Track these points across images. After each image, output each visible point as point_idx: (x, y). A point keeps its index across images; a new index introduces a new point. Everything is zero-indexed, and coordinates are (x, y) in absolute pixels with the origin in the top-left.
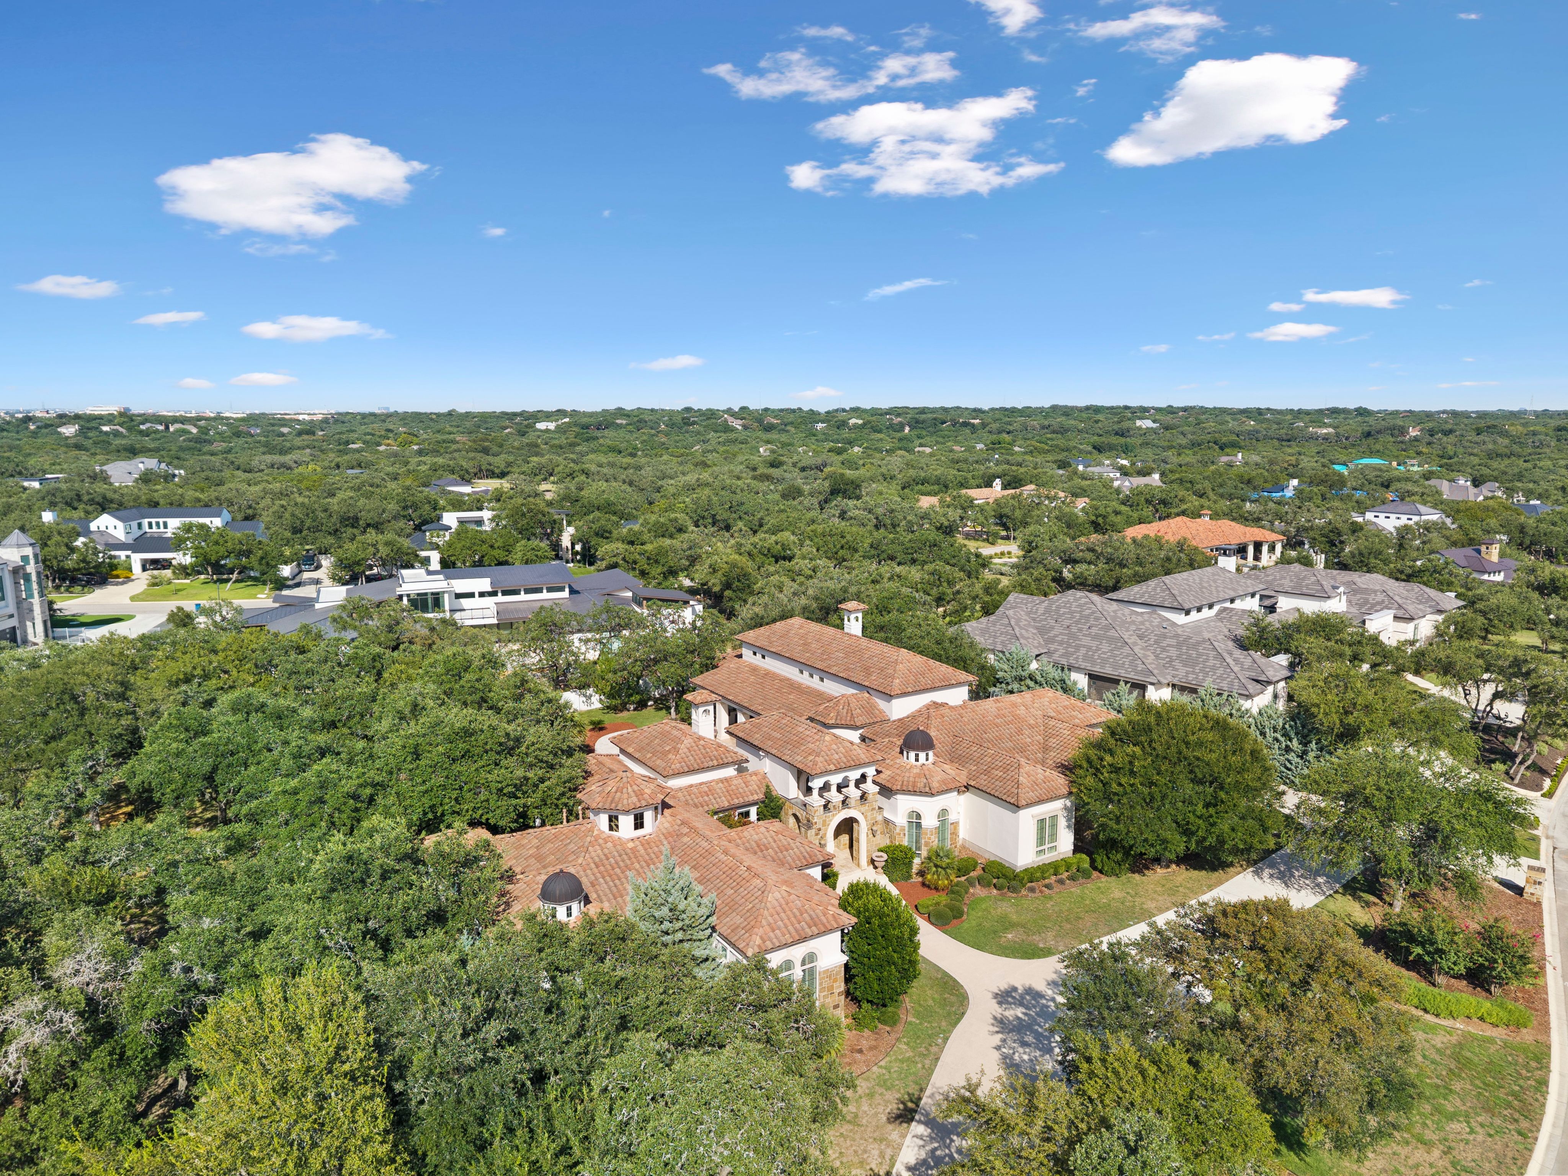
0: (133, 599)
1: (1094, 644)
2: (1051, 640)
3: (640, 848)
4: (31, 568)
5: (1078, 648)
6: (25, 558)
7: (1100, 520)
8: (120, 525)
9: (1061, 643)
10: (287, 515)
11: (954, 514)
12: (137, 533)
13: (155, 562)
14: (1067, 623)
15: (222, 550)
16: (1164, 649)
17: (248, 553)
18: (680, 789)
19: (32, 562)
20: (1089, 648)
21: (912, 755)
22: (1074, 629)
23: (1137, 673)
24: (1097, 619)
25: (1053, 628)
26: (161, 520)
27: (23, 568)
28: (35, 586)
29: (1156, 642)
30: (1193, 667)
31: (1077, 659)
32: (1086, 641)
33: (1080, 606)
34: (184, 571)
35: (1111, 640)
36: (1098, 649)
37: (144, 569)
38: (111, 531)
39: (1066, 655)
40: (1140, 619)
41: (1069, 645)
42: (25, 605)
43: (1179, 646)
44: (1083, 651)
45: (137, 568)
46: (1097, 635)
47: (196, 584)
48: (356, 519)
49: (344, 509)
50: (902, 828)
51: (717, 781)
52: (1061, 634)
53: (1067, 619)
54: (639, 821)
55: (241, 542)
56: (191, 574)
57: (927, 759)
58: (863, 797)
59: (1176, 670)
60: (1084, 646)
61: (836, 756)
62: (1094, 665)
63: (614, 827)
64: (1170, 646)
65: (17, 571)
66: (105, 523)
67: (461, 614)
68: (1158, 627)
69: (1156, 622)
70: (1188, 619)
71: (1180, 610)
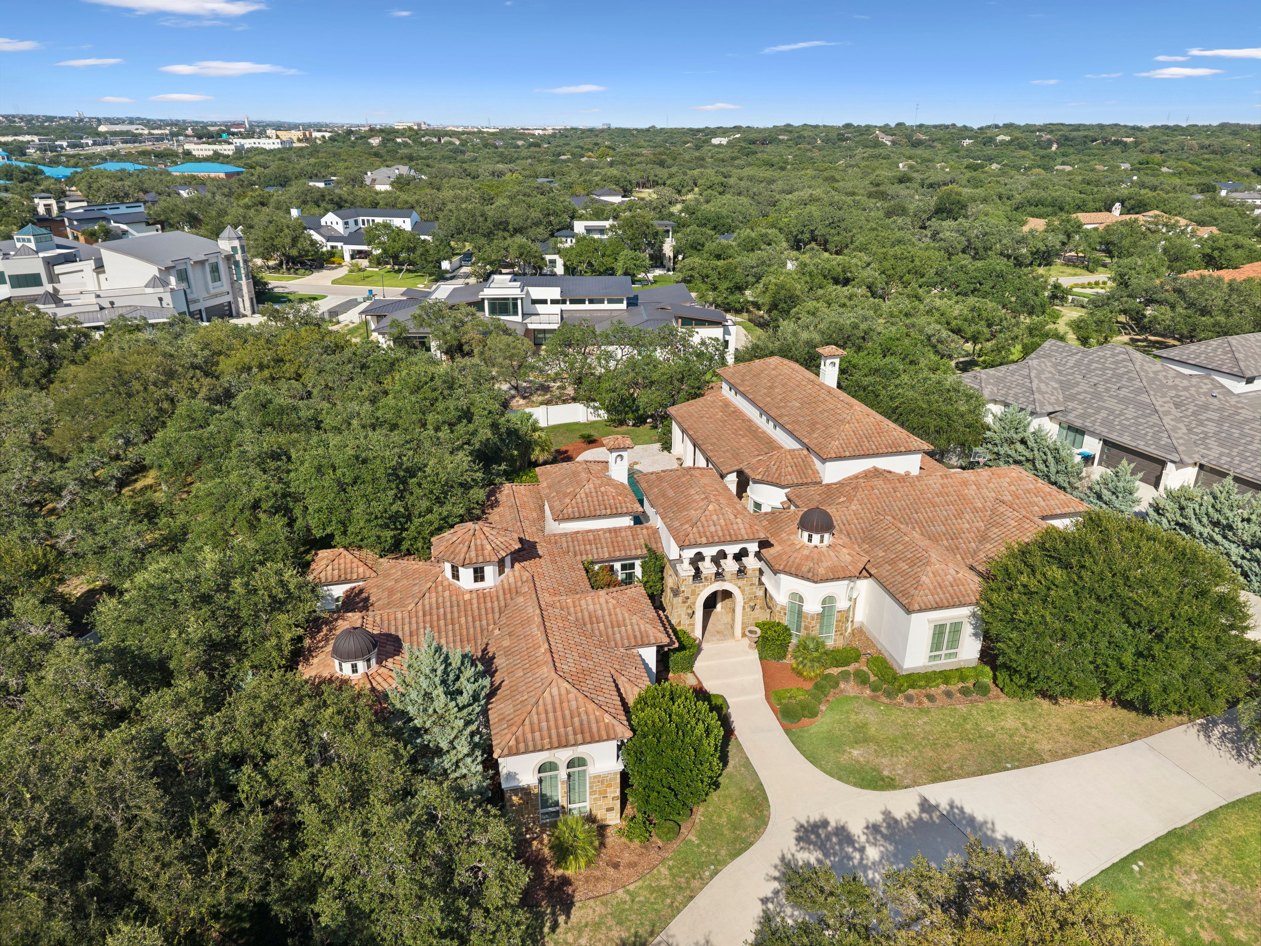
0: (334, 282)
1: (1118, 408)
2: (1072, 398)
3: (475, 601)
4: (239, 257)
5: (1099, 410)
6: (234, 249)
7: (1216, 254)
8: (340, 222)
9: (1081, 402)
10: (453, 219)
11: (1054, 240)
12: (352, 228)
13: (360, 252)
14: (1095, 380)
15: (397, 245)
16: (1201, 423)
17: (412, 250)
18: (566, 535)
19: (239, 252)
20: (1112, 412)
21: (806, 534)
22: (1101, 388)
23: (1158, 446)
24: (1130, 379)
25: (1078, 384)
26: (371, 218)
27: (233, 256)
28: (243, 271)
29: (1194, 413)
30: (1231, 448)
31: (1094, 422)
32: (1111, 403)
33: (1116, 363)
34: (379, 262)
35: (1139, 405)
36: (1122, 414)
37: (353, 257)
38: (334, 226)
39: (1083, 416)
40: (1186, 383)
41: (1090, 406)
42: (236, 285)
43: (1219, 423)
44: (1104, 414)
45: (347, 257)
46: (1125, 397)
47: (382, 272)
48: (507, 223)
49: (498, 215)
50: (783, 608)
51: (605, 531)
52: (1085, 392)
53: (1097, 375)
54: (479, 575)
55: (409, 241)
56: (379, 264)
57: (822, 541)
58: (742, 571)
59: (1209, 449)
60: (1106, 409)
61: (713, 529)
62: (1111, 431)
63: (456, 576)
64: (1208, 419)
65: (229, 258)
66: (331, 219)
67: (533, 318)
68: (1205, 394)
69: (1204, 387)
70: (1249, 387)
71: (1241, 377)
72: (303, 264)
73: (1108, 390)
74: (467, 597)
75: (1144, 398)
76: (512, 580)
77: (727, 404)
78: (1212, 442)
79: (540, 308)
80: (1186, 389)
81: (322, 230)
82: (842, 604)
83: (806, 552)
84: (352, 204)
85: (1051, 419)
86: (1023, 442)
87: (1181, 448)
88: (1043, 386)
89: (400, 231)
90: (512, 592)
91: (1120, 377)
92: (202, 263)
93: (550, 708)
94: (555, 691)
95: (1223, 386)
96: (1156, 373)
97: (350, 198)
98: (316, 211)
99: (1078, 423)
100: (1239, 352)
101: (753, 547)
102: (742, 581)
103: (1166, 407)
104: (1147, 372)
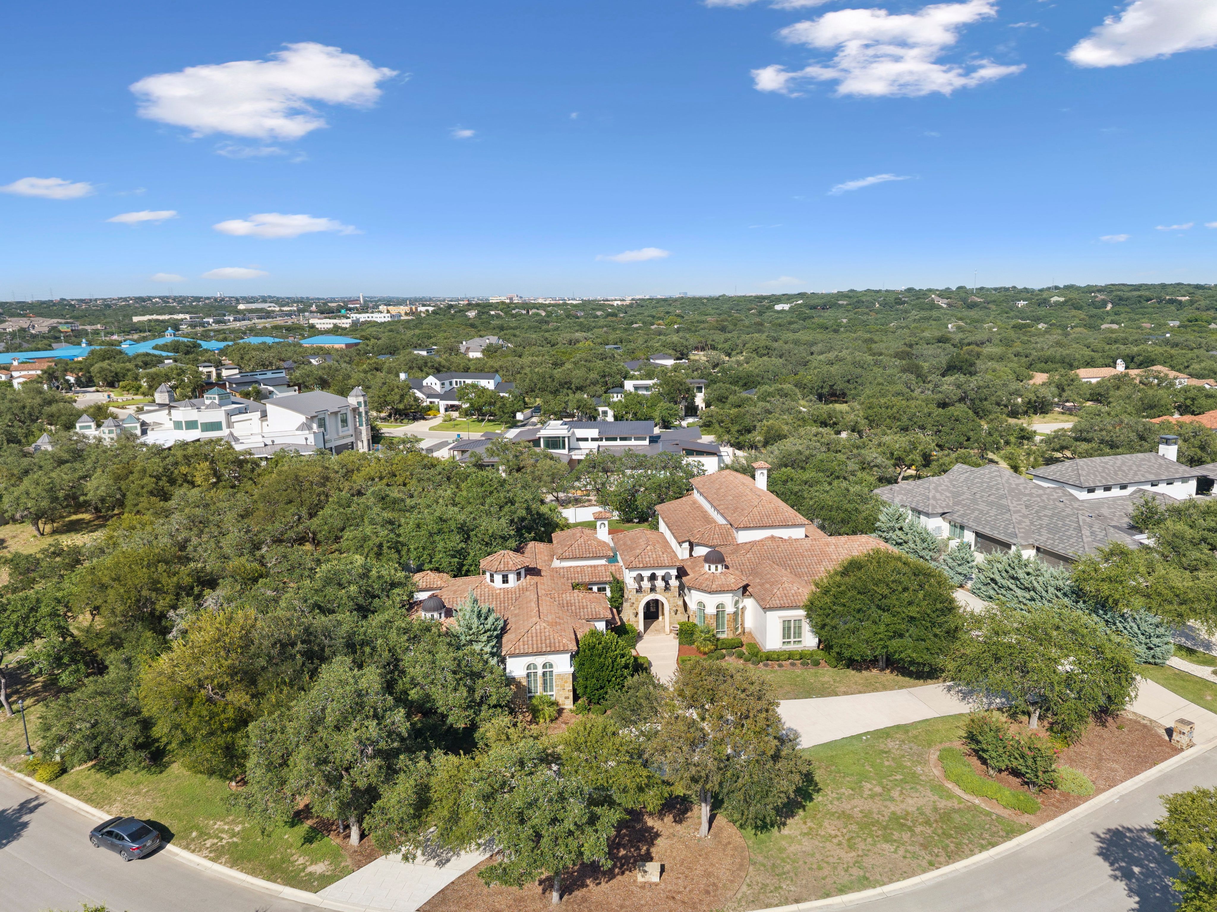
0: (430, 429)
1: (986, 509)
2: (956, 504)
4: (362, 409)
5: (973, 511)
6: (359, 403)
8: (438, 383)
9: (964, 506)
10: (527, 380)
12: (447, 387)
13: (452, 406)
14: (975, 490)
15: (482, 401)
16: (1040, 518)
17: (493, 404)
19: (363, 406)
20: (981, 512)
22: (978, 496)
23: (1006, 534)
25: (964, 493)
26: (462, 380)
27: (358, 409)
28: (364, 420)
29: (1037, 512)
30: (1055, 535)
31: (968, 520)
32: (982, 506)
33: (990, 477)
34: (467, 413)
35: (1000, 507)
36: (988, 513)
37: (446, 410)
38: (433, 386)
39: (962, 516)
40: (1041, 492)
41: (969, 508)
42: (358, 430)
43: (1051, 517)
44: (976, 513)
45: (442, 410)
46: (992, 502)
47: (469, 421)
48: (571, 383)
49: (564, 377)
50: (695, 613)
51: (588, 567)
52: (968, 499)
53: (977, 487)
54: (505, 580)
55: (491, 397)
56: (467, 415)
57: (716, 570)
58: (667, 588)
59: (1040, 535)
60: (978, 510)
61: (648, 559)
62: (978, 525)
63: (492, 581)
64: (1045, 516)
65: (355, 410)
66: (432, 382)
67: (577, 452)
68: (1054, 500)
69: (1055, 496)
70: (1091, 496)
71: (1080, 487)
72: (407, 415)
73: (982, 497)
74: (498, 591)
75: (1004, 502)
76: (524, 584)
77: (695, 502)
78: (1044, 531)
79: (582, 444)
80: (1040, 496)
81: (424, 390)
82: (730, 609)
83: (707, 576)
84: (449, 369)
85: (944, 519)
86: (901, 529)
87: (1020, 535)
88: (938, 495)
89: (484, 390)
90: (523, 590)
91: (992, 487)
92: (336, 413)
93: (534, 635)
94: (538, 627)
95: (1071, 495)
96: (1017, 485)
97: (447, 364)
98: (420, 375)
99: (959, 520)
100: (1083, 469)
101: (674, 572)
102: (668, 594)
103: (1019, 508)
104: (1011, 484)
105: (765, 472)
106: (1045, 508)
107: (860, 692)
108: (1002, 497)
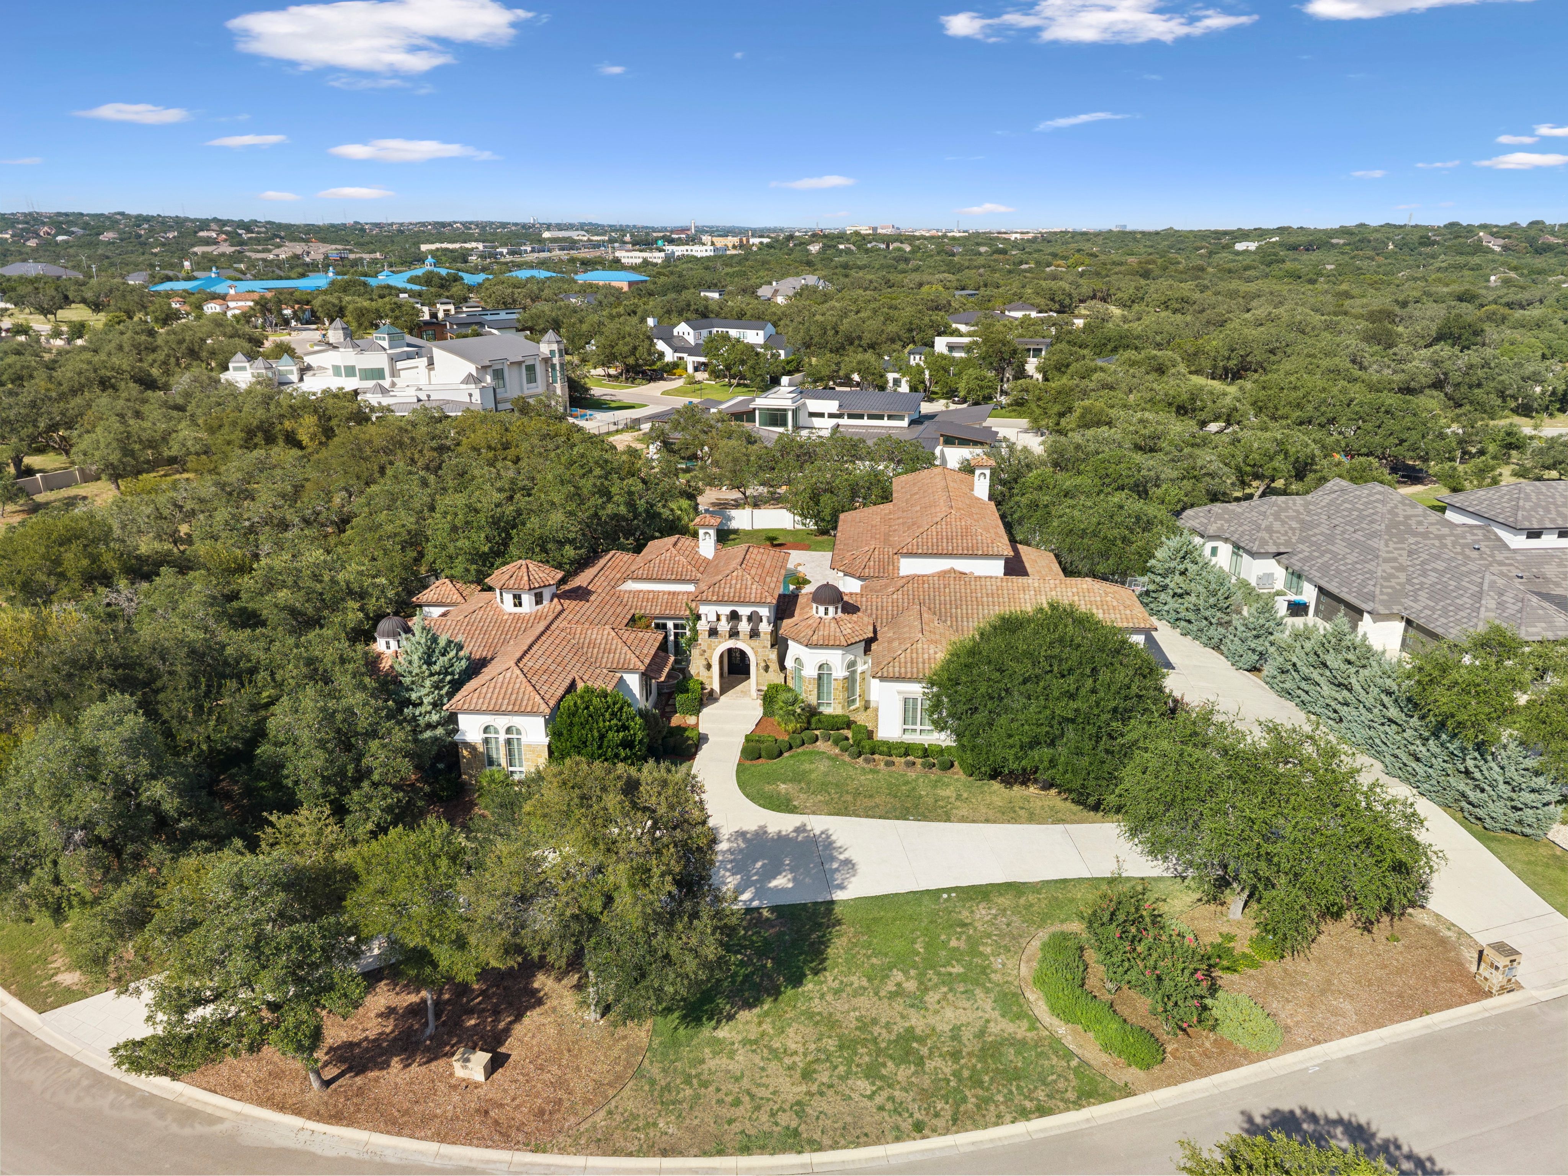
4: (556, 360)
5: (1323, 553)
6: (552, 352)
8: (693, 332)
12: (703, 338)
13: (702, 364)
16: (1424, 573)
17: (745, 362)
19: (557, 355)
20: (1335, 555)
22: (1338, 531)
24: (1371, 522)
25: (1319, 524)
27: (551, 359)
28: (559, 374)
29: (1423, 563)
30: (1438, 602)
31: (1312, 566)
32: (1340, 547)
34: (718, 375)
35: (1365, 550)
36: (1344, 558)
37: (695, 369)
38: (685, 336)
39: (1304, 560)
41: (1318, 549)
42: (551, 387)
43: (1442, 573)
44: (1326, 558)
45: (690, 369)
46: (1356, 541)
47: (719, 385)
50: (791, 672)
51: (664, 593)
52: (1322, 534)
53: (1343, 517)
54: (518, 602)
55: (743, 353)
56: (717, 377)
58: (754, 634)
59: (1416, 601)
60: (1332, 552)
61: (727, 590)
62: (1323, 576)
63: (501, 601)
64: (1434, 570)
65: (547, 361)
66: (683, 329)
68: (1463, 546)
69: (1470, 538)
70: (1534, 543)
71: (1515, 529)
73: (1343, 532)
74: (509, 617)
75: (1374, 543)
76: (549, 611)
78: (1423, 594)
80: (1440, 537)
81: (670, 341)
82: (841, 672)
83: (811, 622)
84: (714, 315)
85: (1279, 562)
87: (1382, 598)
88: (1277, 525)
89: (748, 344)
91: (1364, 518)
92: (519, 363)
93: (499, 685)
95: (1499, 539)
96: (1407, 517)
98: (673, 320)
99: (1300, 566)
100: (1528, 500)
101: (764, 612)
102: (755, 643)
103: (1396, 554)
104: (1397, 515)
105: (988, 472)
106: (1437, 557)
107: (987, 821)
108: (1373, 535)
